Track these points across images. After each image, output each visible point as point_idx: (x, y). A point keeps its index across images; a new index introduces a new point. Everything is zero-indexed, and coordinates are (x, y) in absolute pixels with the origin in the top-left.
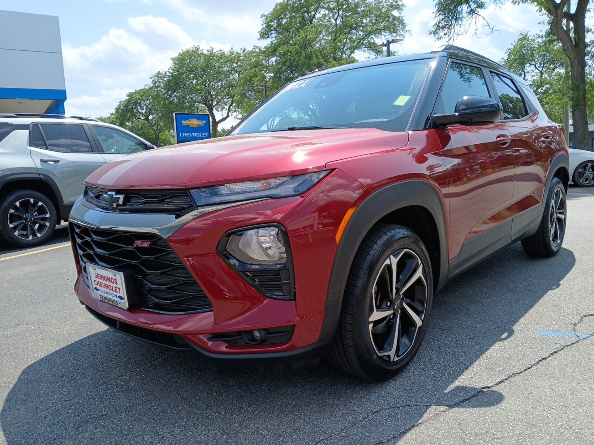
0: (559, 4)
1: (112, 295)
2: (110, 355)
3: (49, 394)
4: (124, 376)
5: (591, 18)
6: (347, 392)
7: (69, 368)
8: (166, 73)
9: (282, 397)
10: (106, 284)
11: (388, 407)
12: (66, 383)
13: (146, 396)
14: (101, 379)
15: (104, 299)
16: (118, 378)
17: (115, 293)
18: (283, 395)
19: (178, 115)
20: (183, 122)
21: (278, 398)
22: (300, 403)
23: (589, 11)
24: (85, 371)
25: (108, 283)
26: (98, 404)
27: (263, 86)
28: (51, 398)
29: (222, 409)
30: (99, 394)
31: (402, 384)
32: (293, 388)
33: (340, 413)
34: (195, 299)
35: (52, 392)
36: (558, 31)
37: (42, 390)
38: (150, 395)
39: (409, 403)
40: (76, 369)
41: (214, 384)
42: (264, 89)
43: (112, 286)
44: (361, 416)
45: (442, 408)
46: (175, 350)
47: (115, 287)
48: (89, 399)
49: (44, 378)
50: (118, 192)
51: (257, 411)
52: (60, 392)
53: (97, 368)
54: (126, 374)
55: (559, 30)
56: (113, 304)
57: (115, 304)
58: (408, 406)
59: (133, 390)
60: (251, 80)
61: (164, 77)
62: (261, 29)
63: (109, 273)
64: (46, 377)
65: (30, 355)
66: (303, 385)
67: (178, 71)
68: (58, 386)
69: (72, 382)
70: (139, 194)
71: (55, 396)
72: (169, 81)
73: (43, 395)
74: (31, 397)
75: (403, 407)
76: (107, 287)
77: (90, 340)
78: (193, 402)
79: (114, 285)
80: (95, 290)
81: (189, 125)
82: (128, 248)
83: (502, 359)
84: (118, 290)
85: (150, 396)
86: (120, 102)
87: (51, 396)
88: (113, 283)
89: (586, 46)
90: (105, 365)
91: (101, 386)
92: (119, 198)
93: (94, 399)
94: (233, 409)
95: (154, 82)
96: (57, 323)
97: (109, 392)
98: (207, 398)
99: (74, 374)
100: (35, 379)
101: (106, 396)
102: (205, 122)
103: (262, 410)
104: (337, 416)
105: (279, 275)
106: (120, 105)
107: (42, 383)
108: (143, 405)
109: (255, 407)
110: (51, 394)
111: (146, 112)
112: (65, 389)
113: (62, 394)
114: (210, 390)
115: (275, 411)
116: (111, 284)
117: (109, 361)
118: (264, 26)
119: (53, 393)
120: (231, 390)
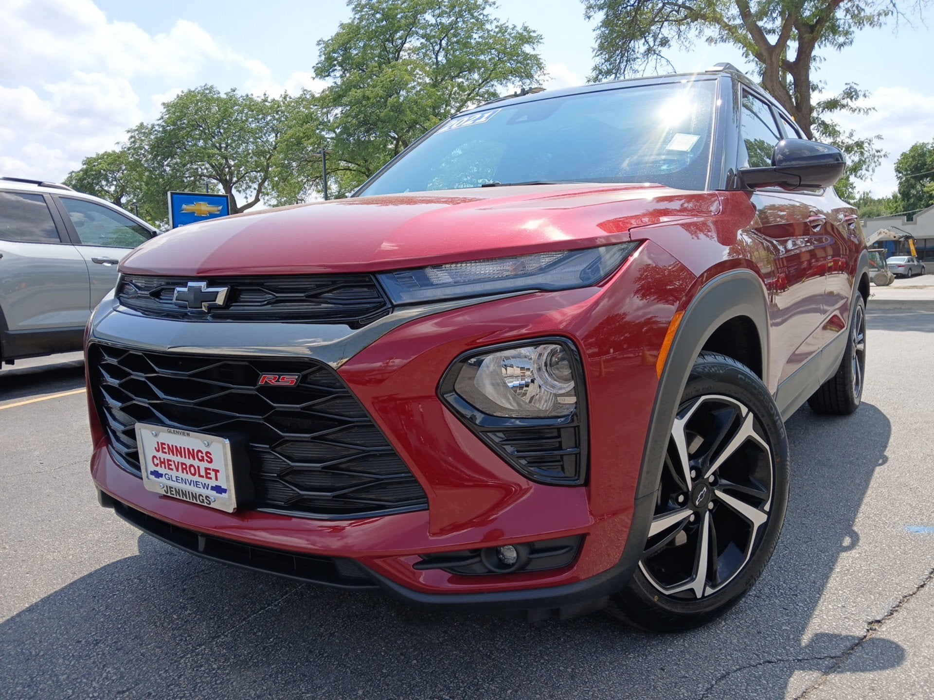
0: (774, 46)
1: (196, 484)
2: (177, 597)
3: (79, 680)
4: (223, 637)
5: (818, 70)
6: (653, 645)
7: (103, 626)
8: (153, 126)
9: (542, 661)
10: (183, 464)
11: (738, 667)
12: (108, 657)
13: (281, 673)
14: (178, 644)
15: (174, 493)
16: (211, 642)
17: (205, 481)
18: (541, 657)
19: (175, 196)
20: (184, 206)
21: (536, 662)
22: (581, 669)
23: (814, 59)
24: (140, 631)
25: (188, 462)
26: (191, 695)
27: (320, 153)
28: (86, 688)
29: (441, 690)
30: (184, 674)
31: (738, 624)
32: (554, 643)
33: (660, 684)
34: (385, 488)
35: (84, 676)
36: (773, 86)
37: (63, 674)
38: (290, 671)
39: (768, 657)
40: (118, 628)
41: (403, 642)
42: (323, 159)
43: (198, 467)
44: (700, 685)
45: (826, 662)
46: (301, 583)
47: (206, 469)
48: (169, 686)
49: (57, 648)
50: (213, 281)
51: (509, 689)
52: (101, 675)
53: (162, 625)
54: (224, 632)
55: (775, 85)
56: (199, 502)
57: (203, 502)
58: (770, 662)
59: (250, 664)
60: (299, 143)
61: (151, 134)
62: (317, 62)
63: (194, 441)
64: (62, 647)
65: (13, 605)
66: (569, 637)
67: (174, 124)
68: (94, 663)
69: (121, 654)
70: (261, 284)
71: (94, 684)
72: (159, 141)
73: (67, 684)
74: (43, 690)
75: (761, 664)
76: (185, 468)
77: (127, 570)
78: (379, 680)
79: (203, 465)
80: (152, 477)
81: (194, 213)
82: (243, 389)
83: (872, 574)
84: (213, 474)
85: (290, 674)
86: (71, 173)
87: (86, 684)
88: (202, 460)
89: (811, 109)
90: (175, 617)
91: (181, 658)
92: (217, 292)
93: (179, 685)
94: (462, 689)
95: (133, 139)
96: (48, 542)
97: (203, 669)
98: (403, 671)
99: (118, 638)
100: (40, 652)
101: (201, 677)
102: (220, 208)
103: (518, 687)
104: (659, 688)
105: (559, 436)
106: (71, 177)
107: (58, 660)
108: (282, 691)
109: (502, 681)
110: (84, 680)
111: (115, 191)
112: (109, 669)
113: (106, 678)
114: (402, 654)
115: (543, 687)
116: (196, 463)
117: (180, 608)
118: (323, 58)
119: (87, 679)
120: (441, 653)
